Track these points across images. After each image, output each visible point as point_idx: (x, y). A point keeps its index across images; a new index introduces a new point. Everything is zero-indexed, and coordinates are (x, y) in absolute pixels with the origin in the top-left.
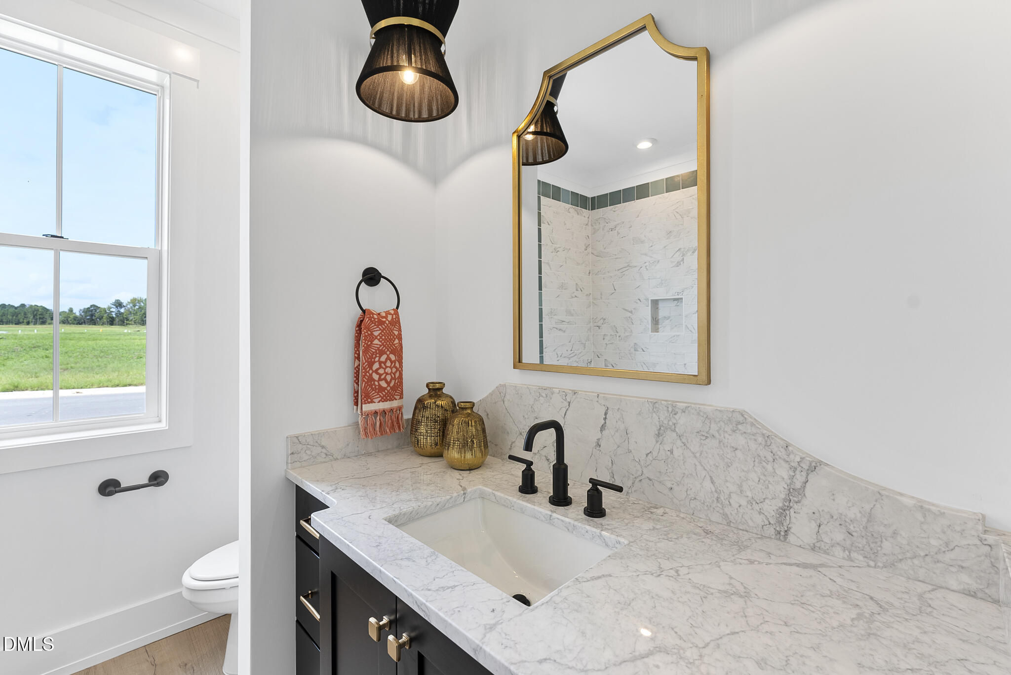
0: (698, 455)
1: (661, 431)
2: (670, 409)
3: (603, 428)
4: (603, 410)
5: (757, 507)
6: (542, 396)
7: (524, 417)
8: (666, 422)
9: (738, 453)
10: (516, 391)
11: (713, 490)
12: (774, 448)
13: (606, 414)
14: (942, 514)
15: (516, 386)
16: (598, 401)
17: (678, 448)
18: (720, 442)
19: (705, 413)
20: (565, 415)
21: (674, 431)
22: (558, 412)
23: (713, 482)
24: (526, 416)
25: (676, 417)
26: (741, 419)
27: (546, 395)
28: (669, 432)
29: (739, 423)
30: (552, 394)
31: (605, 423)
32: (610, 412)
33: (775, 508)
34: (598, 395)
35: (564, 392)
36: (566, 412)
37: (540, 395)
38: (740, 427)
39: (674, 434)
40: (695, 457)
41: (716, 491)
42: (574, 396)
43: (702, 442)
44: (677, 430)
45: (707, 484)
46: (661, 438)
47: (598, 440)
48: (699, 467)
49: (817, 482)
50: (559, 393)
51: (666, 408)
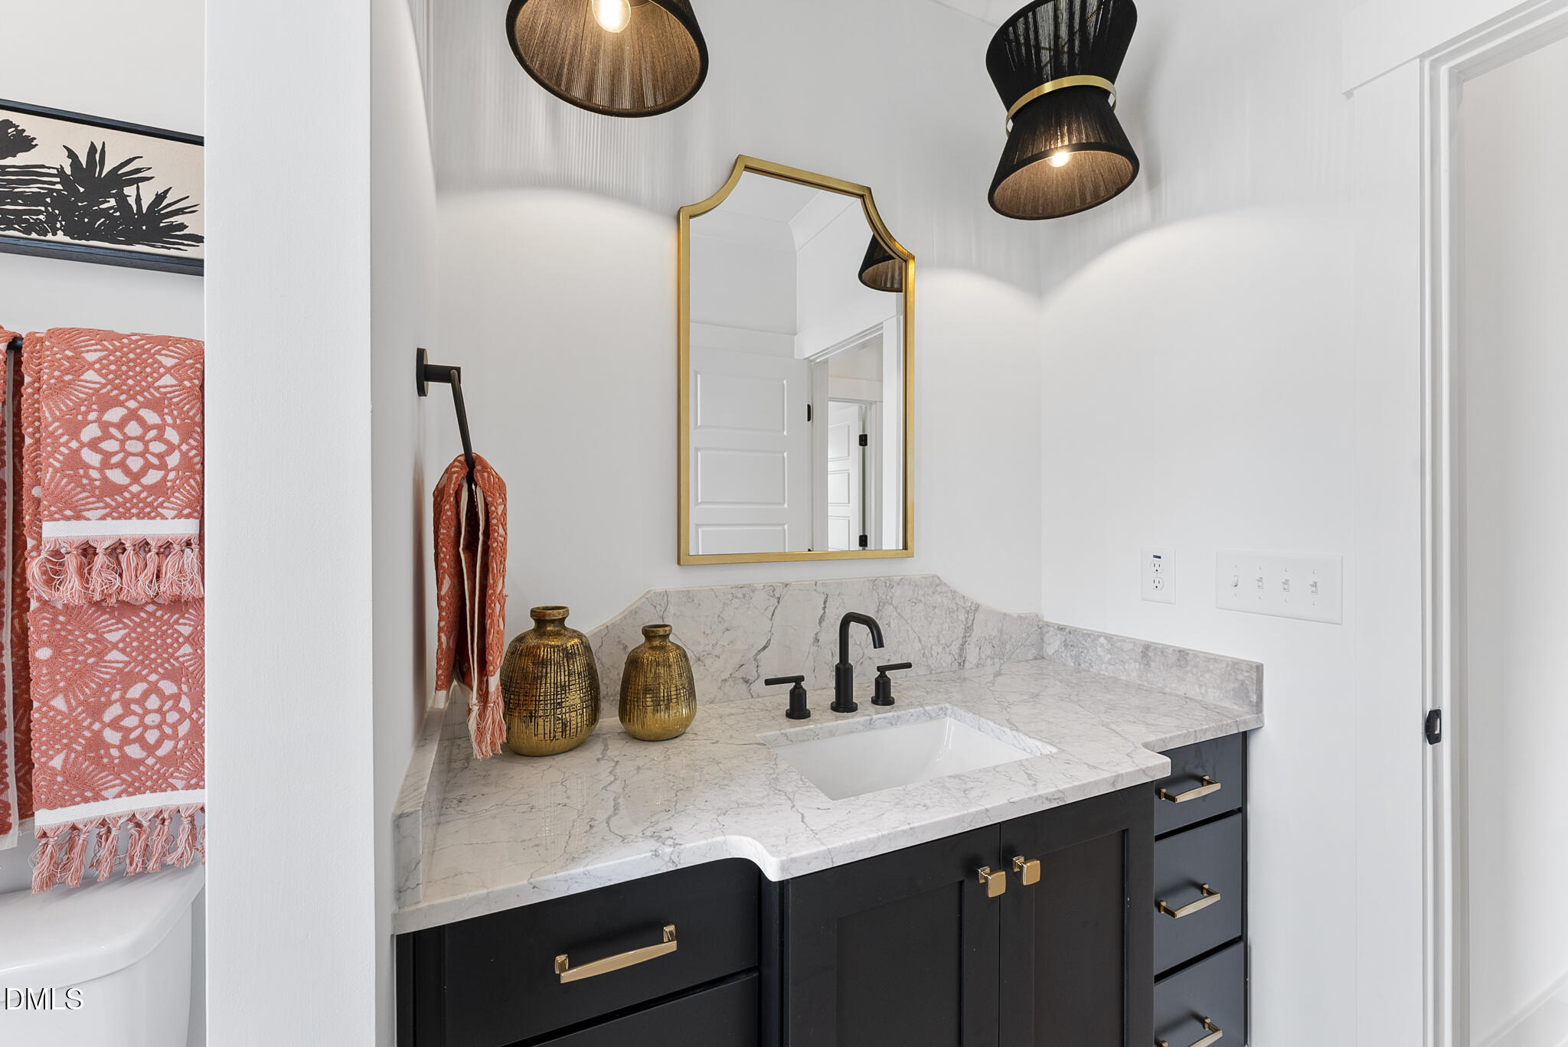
0: (909, 621)
1: (880, 608)
2: (888, 584)
3: (821, 620)
4: (824, 597)
5: (947, 650)
6: (737, 598)
7: (704, 633)
8: (884, 597)
9: (937, 610)
10: (690, 598)
11: (921, 647)
12: (957, 600)
13: (825, 602)
14: (1026, 617)
15: (688, 591)
16: (815, 590)
17: (894, 619)
18: (925, 604)
19: (914, 582)
20: (773, 615)
21: (891, 604)
22: (763, 614)
23: (920, 641)
24: (708, 632)
25: (893, 590)
26: (938, 582)
27: (744, 595)
28: (887, 606)
29: (937, 585)
30: (753, 592)
31: (825, 613)
32: (829, 599)
33: (957, 646)
34: (816, 582)
35: (771, 586)
36: (774, 611)
37: (734, 596)
38: (938, 588)
39: (891, 607)
40: (908, 623)
41: (923, 649)
42: (786, 589)
43: (913, 608)
44: (893, 602)
45: (917, 645)
46: (880, 614)
47: (817, 634)
48: (911, 632)
49: (980, 616)
50: (763, 589)
51: (883, 584)
